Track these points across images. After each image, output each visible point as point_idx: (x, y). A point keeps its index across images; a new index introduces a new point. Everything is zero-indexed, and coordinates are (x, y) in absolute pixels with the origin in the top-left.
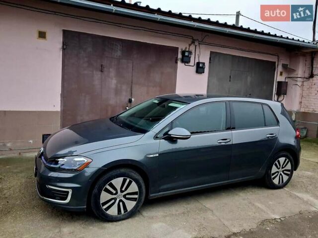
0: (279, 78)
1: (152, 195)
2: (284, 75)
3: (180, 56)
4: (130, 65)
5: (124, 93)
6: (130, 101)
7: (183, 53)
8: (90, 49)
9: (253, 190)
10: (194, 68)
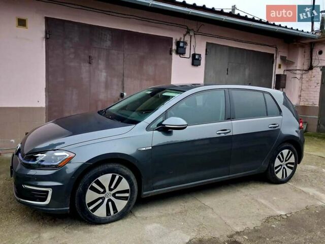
0: (277, 71)
1: (145, 193)
2: (283, 68)
3: (174, 47)
4: (121, 56)
5: (115, 87)
6: (122, 96)
7: (178, 43)
8: (76, 39)
9: (256, 186)
10: (190, 60)
